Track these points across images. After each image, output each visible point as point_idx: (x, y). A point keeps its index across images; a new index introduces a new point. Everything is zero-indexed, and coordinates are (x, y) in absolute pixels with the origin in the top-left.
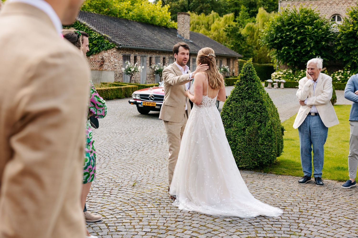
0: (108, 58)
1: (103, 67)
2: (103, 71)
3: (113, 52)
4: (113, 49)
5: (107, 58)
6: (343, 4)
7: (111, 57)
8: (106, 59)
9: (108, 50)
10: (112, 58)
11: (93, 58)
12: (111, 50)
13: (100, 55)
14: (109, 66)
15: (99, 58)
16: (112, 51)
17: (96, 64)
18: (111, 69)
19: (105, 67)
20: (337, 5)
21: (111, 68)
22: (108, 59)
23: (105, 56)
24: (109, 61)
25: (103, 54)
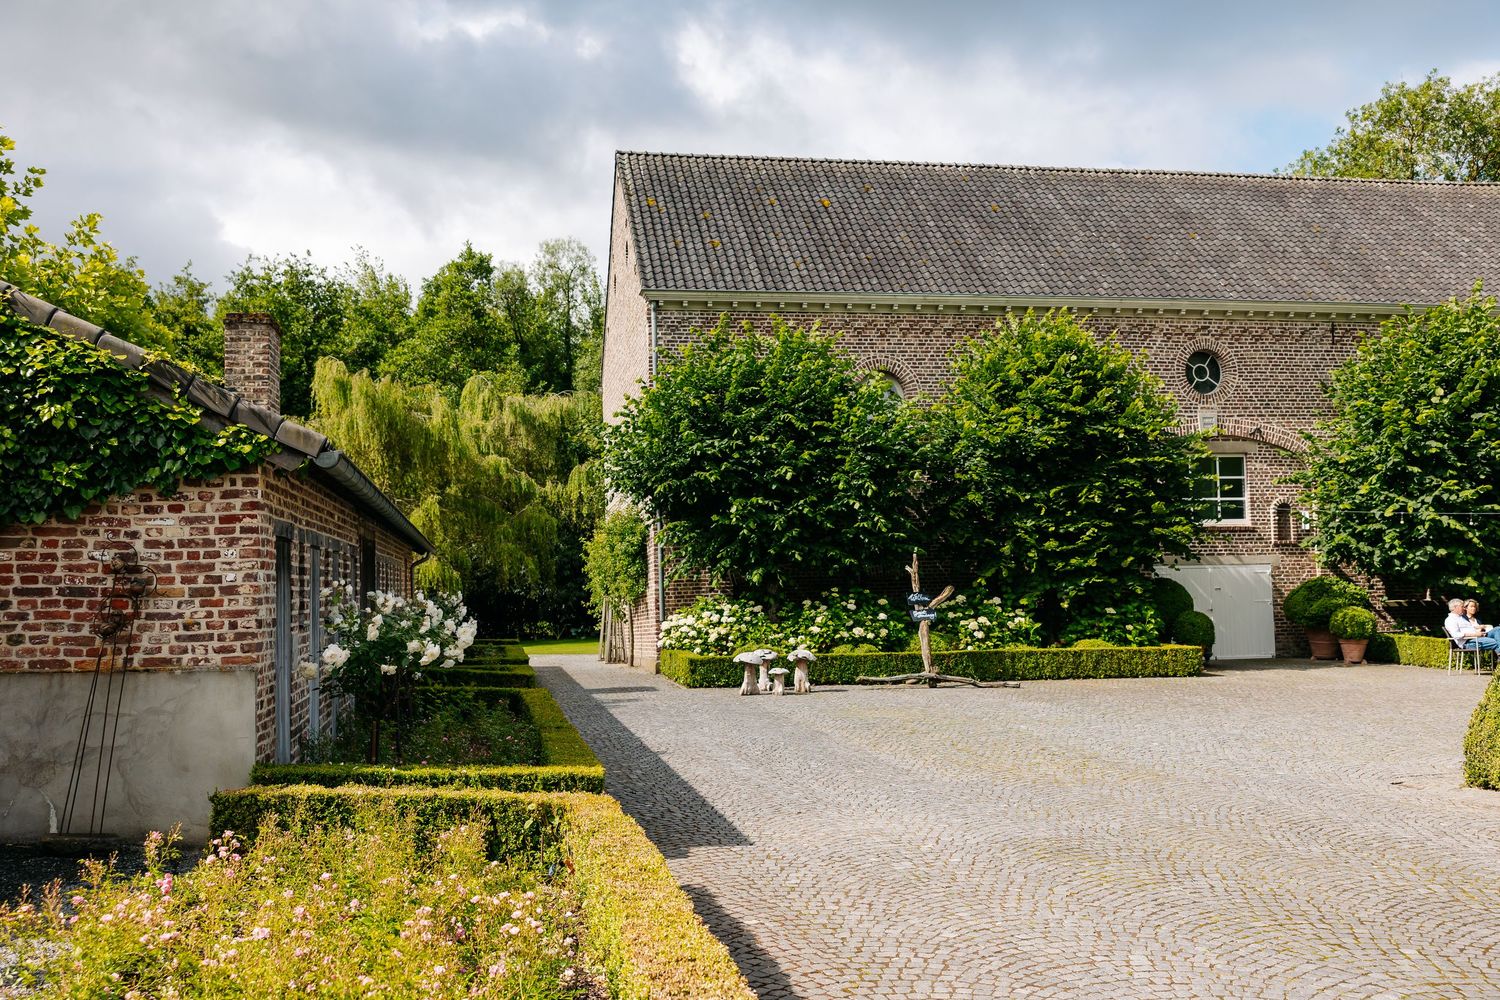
0: (185, 560)
1: (131, 638)
2: (130, 680)
3: (238, 502)
4: (239, 478)
5: (168, 556)
6: (904, 335)
7: (220, 546)
8: (168, 568)
9: (192, 493)
10: (231, 555)
11: (15, 563)
12: (217, 492)
13: (96, 532)
14: (204, 630)
15: (85, 561)
16: (225, 495)
17: (38, 615)
18: (217, 659)
19: (157, 638)
20: (882, 336)
21: (216, 644)
22: (183, 568)
23: (149, 544)
24: (201, 583)
25: (133, 528)
